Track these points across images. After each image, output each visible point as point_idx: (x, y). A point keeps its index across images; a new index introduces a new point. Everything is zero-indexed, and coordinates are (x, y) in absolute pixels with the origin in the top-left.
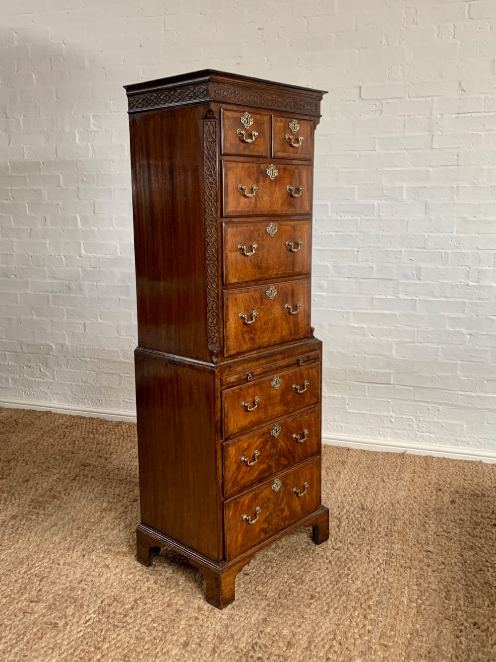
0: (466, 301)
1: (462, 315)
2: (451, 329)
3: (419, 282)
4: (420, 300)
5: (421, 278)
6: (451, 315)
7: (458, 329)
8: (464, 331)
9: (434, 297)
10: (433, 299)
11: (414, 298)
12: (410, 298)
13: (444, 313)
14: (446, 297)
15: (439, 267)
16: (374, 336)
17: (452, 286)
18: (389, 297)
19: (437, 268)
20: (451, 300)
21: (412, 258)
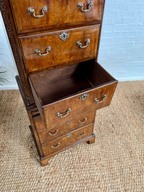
0: (137, 31)
1: (134, 37)
2: (130, 42)
3: (122, 25)
4: (121, 32)
5: (123, 23)
6: (130, 37)
7: (132, 42)
8: (134, 42)
9: (126, 30)
10: (125, 31)
11: (119, 31)
12: (117, 31)
13: (128, 37)
14: (130, 30)
15: (131, 18)
16: (102, 47)
17: (133, 25)
18: (110, 32)
19: (130, 18)
20: (132, 31)
21: (121, 15)
